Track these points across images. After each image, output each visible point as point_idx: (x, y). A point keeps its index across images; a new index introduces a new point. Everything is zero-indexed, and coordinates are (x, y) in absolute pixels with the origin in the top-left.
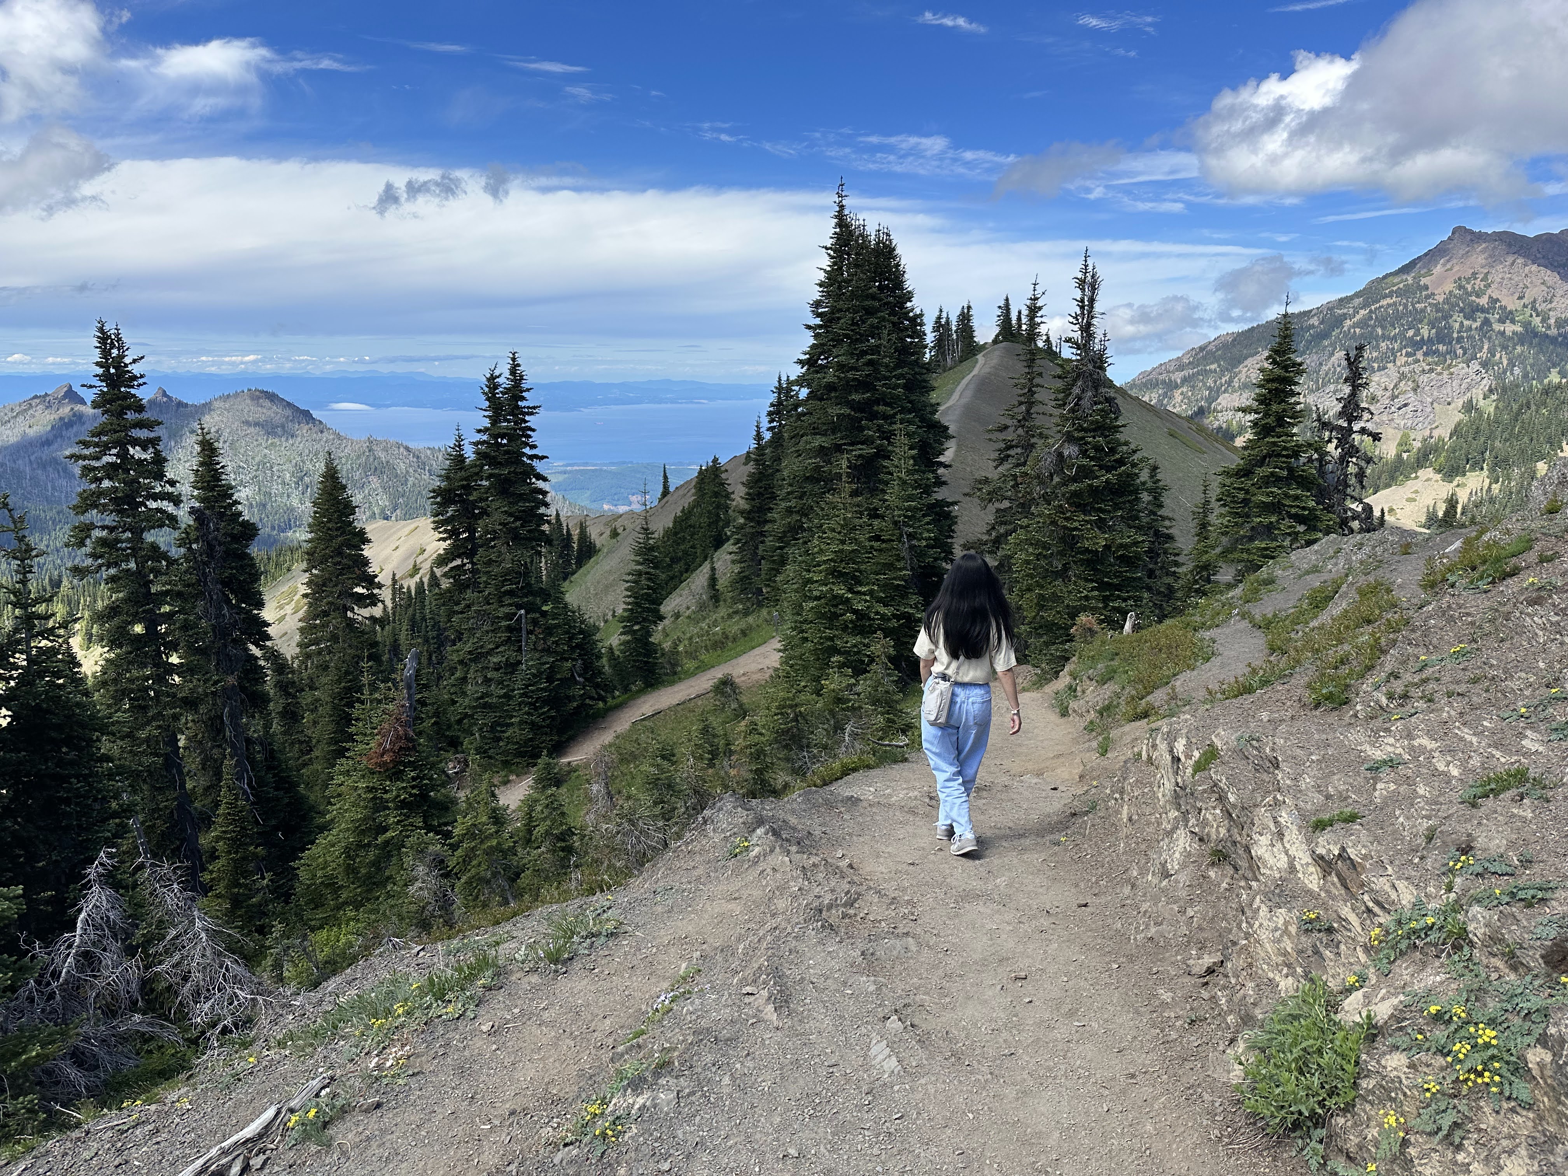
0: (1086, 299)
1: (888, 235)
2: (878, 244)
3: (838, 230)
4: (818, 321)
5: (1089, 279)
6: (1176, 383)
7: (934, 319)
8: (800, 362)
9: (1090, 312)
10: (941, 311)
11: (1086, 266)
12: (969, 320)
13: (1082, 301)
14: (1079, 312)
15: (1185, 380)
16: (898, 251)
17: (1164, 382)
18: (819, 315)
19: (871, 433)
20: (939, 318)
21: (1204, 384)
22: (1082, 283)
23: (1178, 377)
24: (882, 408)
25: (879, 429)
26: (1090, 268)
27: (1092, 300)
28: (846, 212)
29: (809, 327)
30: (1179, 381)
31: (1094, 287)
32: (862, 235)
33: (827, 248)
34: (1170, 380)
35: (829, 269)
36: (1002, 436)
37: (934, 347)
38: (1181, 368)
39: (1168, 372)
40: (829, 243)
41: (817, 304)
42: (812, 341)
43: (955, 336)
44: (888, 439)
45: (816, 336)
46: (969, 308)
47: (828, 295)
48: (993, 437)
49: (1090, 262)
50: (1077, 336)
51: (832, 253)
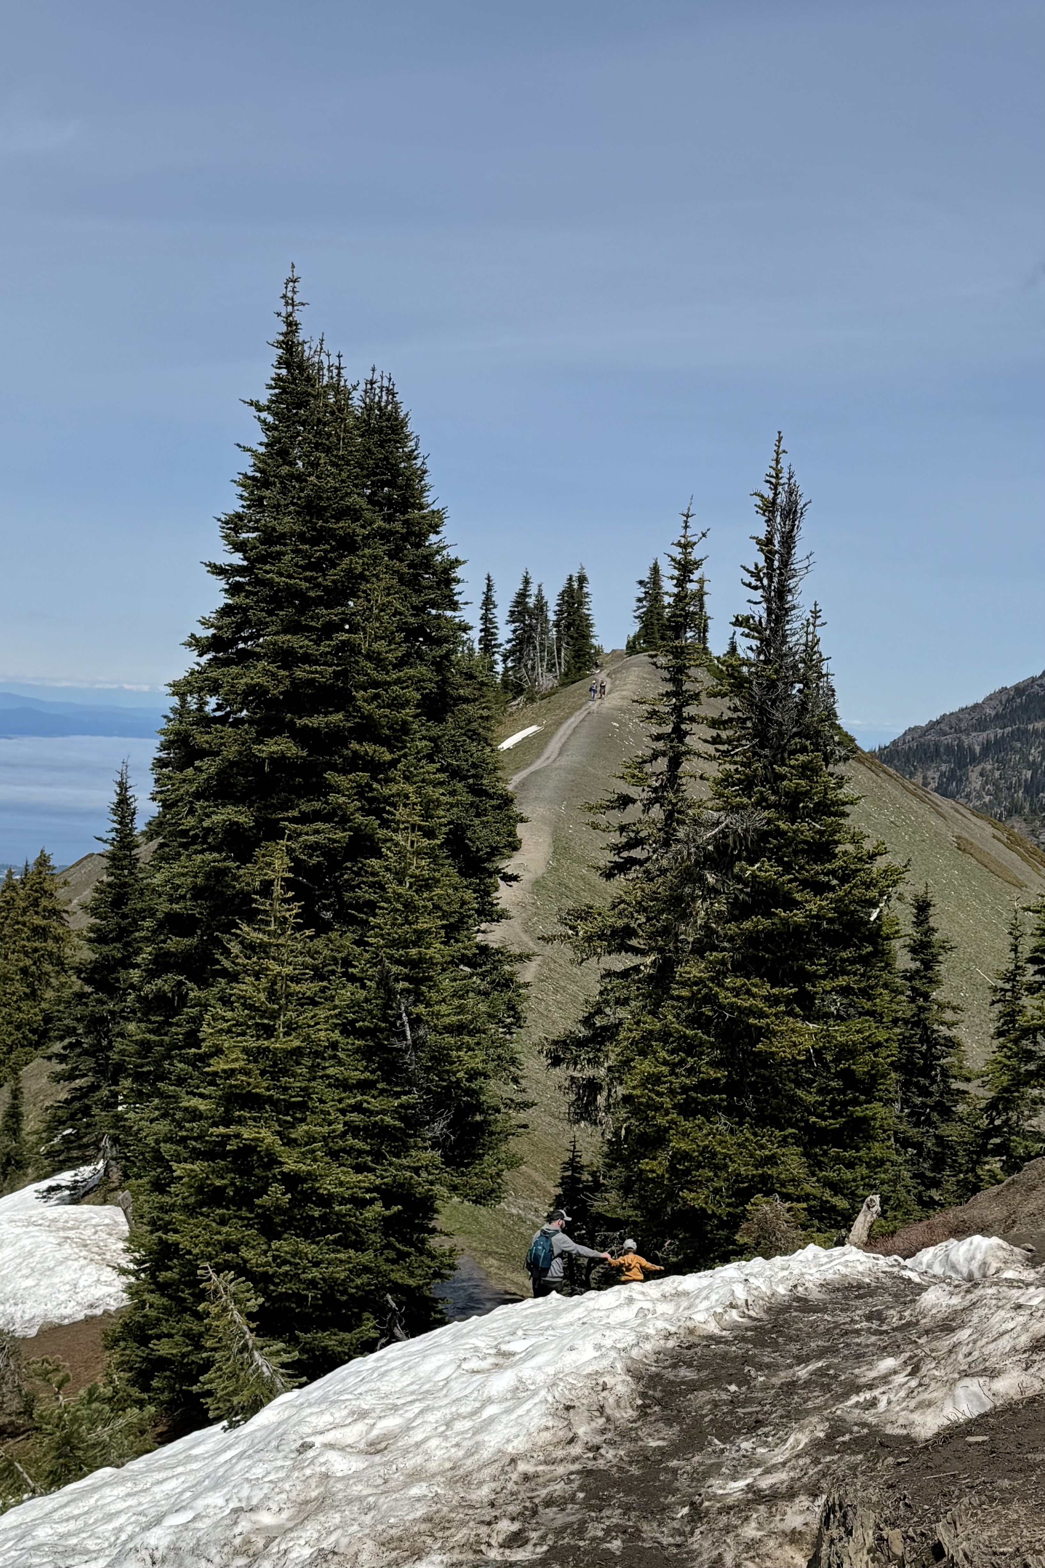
0: (777, 538)
1: (391, 392)
2: (369, 409)
3: (284, 372)
4: (237, 559)
5: (782, 499)
6: (971, 749)
7: (513, 597)
8: (195, 643)
9: (785, 563)
10: (527, 582)
11: (778, 472)
12: (581, 604)
13: (769, 541)
14: (762, 563)
15: (987, 748)
16: (411, 428)
17: (949, 748)
18: (239, 547)
19: (342, 799)
20: (523, 595)
21: (1024, 757)
22: (769, 508)
23: (976, 740)
24: (368, 748)
25: (361, 791)
26: (785, 475)
27: (788, 541)
28: (301, 336)
29: (218, 570)
30: (977, 749)
31: (791, 513)
32: (336, 388)
33: (259, 409)
34: (960, 746)
35: (262, 450)
36: (617, 817)
37: (512, 652)
38: (981, 725)
39: (959, 731)
40: (264, 397)
41: (235, 523)
42: (222, 600)
43: (553, 633)
44: (378, 813)
45: (234, 590)
46: (582, 579)
47: (256, 503)
48: (602, 819)
49: (784, 464)
50: (760, 611)
51: (270, 419)
